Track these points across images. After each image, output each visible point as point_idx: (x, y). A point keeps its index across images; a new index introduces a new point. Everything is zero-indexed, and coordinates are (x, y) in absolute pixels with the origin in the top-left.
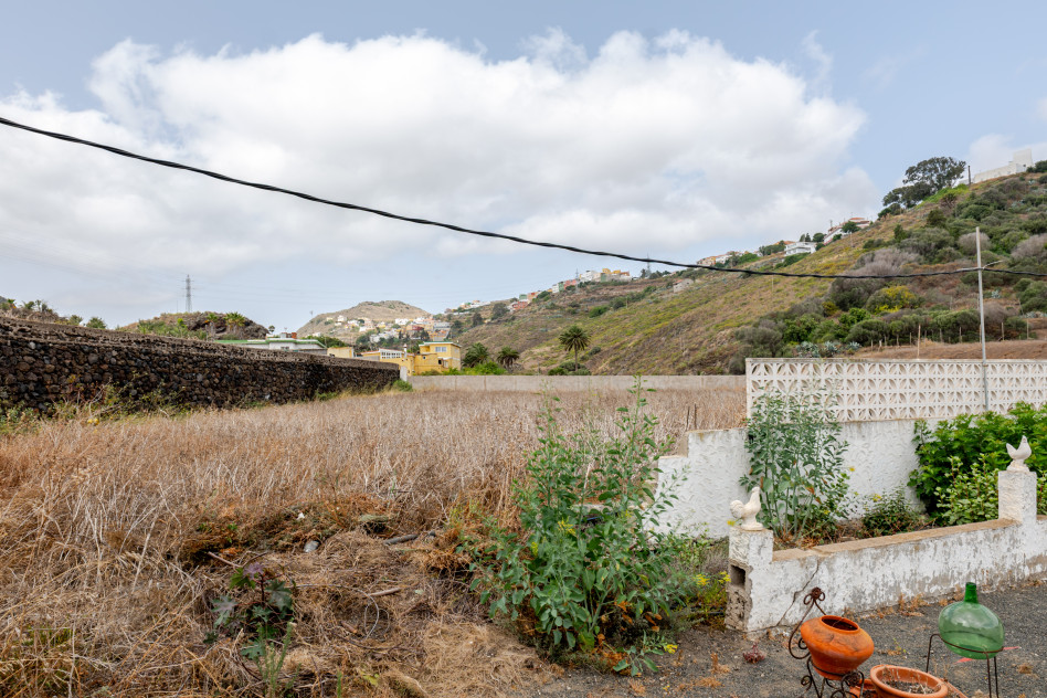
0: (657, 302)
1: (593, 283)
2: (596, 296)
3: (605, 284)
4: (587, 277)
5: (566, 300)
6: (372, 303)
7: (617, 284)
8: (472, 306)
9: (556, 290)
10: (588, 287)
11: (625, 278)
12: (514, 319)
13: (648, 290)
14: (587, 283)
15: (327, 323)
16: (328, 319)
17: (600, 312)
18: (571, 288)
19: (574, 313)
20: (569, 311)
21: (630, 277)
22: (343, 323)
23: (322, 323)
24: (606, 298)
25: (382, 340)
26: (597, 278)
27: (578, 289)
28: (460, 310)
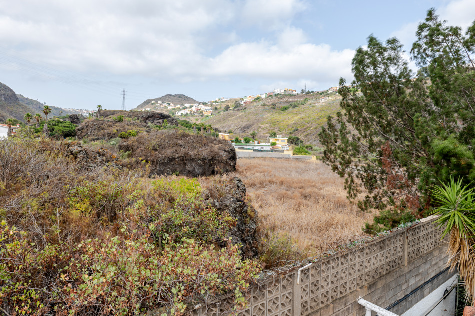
0: (313, 107)
1: (281, 95)
2: (283, 101)
3: (286, 96)
4: (277, 92)
5: (269, 102)
6: (171, 95)
7: (291, 96)
8: (221, 101)
9: (263, 97)
10: (278, 96)
11: (294, 93)
12: (245, 109)
13: (306, 100)
14: (278, 95)
15: (152, 104)
16: (153, 102)
17: (285, 109)
18: (270, 96)
19: (274, 108)
20: (272, 108)
21: (297, 93)
22: (161, 105)
23: (150, 104)
24: (287, 102)
25: (182, 114)
26: (282, 92)
27: (274, 97)
28: (216, 102)
